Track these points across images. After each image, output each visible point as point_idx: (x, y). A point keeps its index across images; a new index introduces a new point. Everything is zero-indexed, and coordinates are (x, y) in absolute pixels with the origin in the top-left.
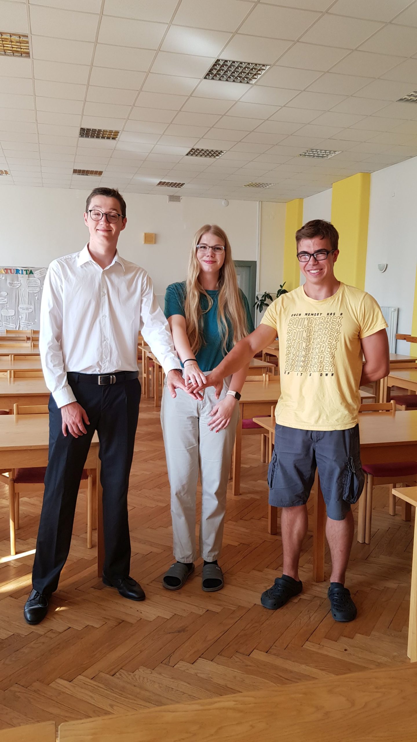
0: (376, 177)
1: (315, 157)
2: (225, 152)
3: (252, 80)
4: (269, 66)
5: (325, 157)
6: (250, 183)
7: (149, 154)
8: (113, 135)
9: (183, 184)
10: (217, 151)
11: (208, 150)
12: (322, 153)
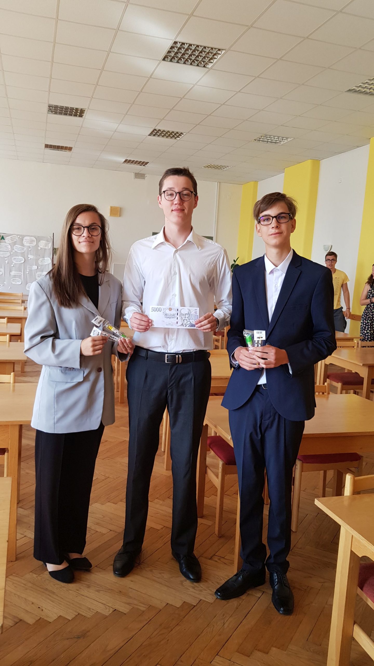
0: (325, 164)
1: (269, 143)
2: (185, 134)
3: (208, 64)
4: (225, 51)
5: (278, 143)
6: (209, 165)
7: (114, 133)
8: (79, 113)
9: (147, 163)
10: (177, 133)
11: (169, 132)
12: (275, 139)
